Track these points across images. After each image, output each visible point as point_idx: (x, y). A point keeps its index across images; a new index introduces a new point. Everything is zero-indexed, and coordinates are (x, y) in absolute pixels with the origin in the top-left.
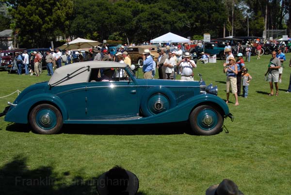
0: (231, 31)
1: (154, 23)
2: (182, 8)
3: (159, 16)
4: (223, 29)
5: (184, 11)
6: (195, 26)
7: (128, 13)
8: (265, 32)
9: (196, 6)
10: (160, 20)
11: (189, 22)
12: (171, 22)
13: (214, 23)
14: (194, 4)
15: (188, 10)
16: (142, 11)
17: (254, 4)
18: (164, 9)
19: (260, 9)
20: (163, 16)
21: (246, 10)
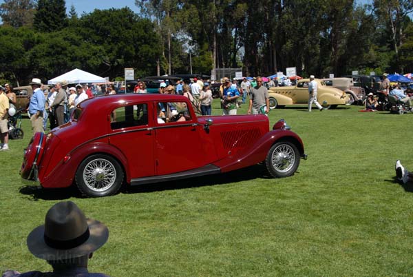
0: (168, 70)
1: (57, 59)
2: (97, 38)
3: (64, 49)
4: (157, 67)
5: (100, 42)
6: (116, 64)
7: (18, 44)
8: (213, 71)
9: (117, 35)
10: (66, 55)
11: (108, 58)
12: (81, 58)
13: (143, 58)
14: (114, 33)
15: (106, 41)
16: (38, 42)
17: (198, 34)
18: (72, 39)
19: (206, 41)
20: (69, 49)
21: (188, 42)
